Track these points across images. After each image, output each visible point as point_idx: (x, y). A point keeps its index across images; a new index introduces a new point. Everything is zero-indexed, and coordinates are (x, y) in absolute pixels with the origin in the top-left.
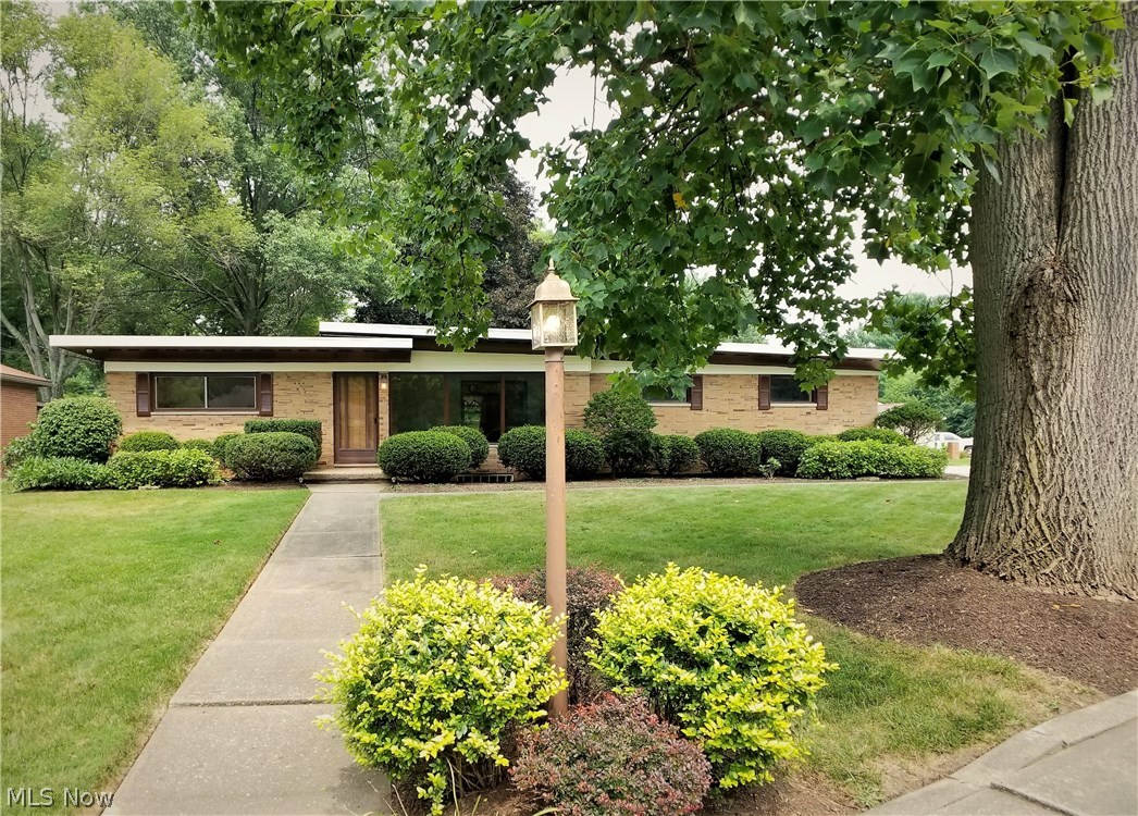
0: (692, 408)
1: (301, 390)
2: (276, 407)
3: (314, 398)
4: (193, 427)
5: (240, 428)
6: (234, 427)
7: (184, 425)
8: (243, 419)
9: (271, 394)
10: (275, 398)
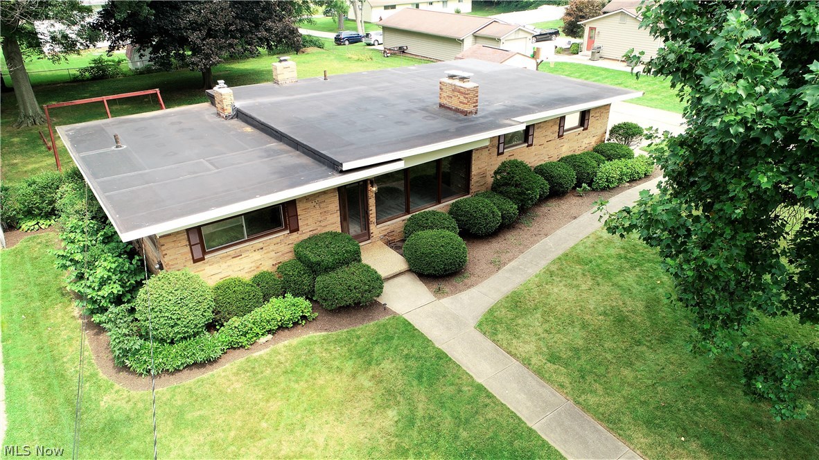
0: (527, 146)
1: (317, 207)
2: (300, 224)
3: (326, 209)
4: (240, 257)
5: (276, 247)
6: (273, 247)
7: (233, 258)
8: (278, 240)
9: (297, 215)
10: (299, 218)
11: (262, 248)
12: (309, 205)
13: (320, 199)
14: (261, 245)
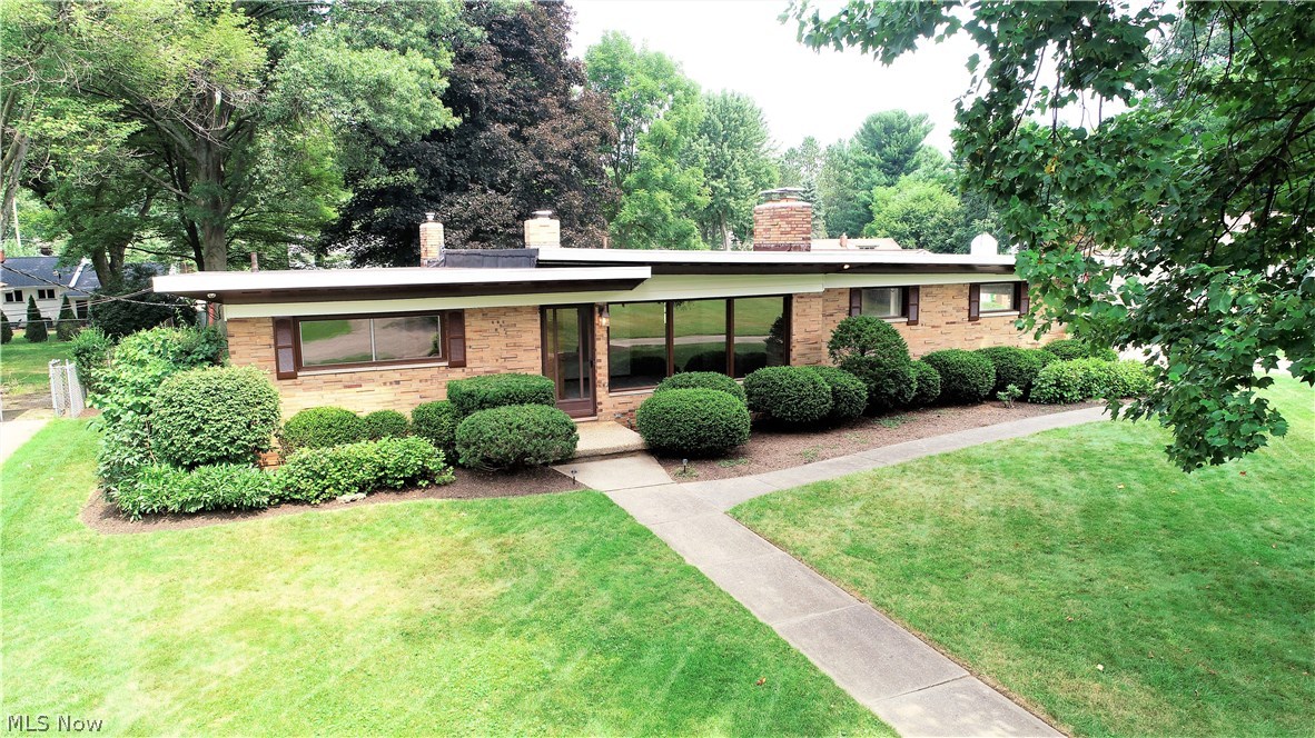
0: (908, 324)
1: (501, 330)
2: (469, 355)
3: (517, 340)
4: (358, 389)
5: (422, 386)
6: (415, 385)
7: (346, 387)
8: (427, 374)
9: (463, 338)
10: (468, 343)
11: (398, 382)
12: (486, 325)
13: (509, 320)
14: (397, 376)
